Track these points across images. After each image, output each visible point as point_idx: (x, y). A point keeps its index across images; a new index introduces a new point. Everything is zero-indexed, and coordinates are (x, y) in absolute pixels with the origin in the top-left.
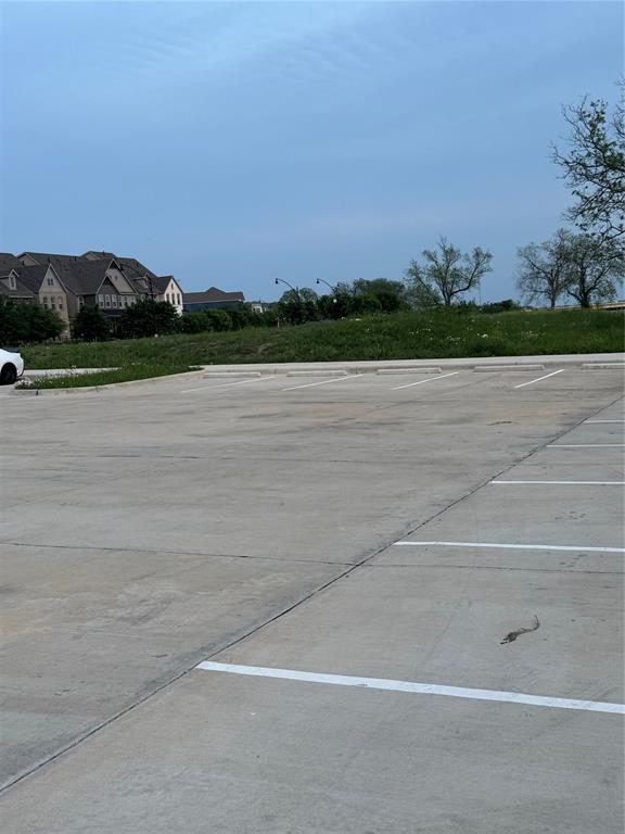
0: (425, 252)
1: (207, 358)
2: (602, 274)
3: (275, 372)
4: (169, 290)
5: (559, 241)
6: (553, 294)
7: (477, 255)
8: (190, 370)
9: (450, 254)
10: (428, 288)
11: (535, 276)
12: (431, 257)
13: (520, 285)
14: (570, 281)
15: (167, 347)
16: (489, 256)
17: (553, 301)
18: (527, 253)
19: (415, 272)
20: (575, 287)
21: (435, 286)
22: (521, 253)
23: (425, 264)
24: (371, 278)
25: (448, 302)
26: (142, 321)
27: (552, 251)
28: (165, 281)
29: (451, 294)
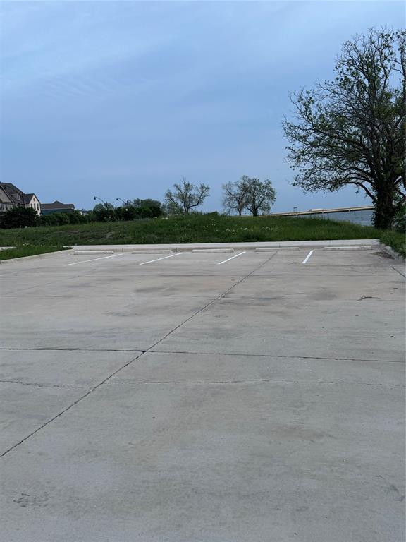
0: (175, 185)
1: (72, 241)
2: (263, 199)
3: (123, 251)
4: (32, 202)
5: (243, 181)
6: (240, 208)
7: (202, 187)
8: (64, 249)
9: (188, 186)
10: (177, 204)
11: (231, 199)
12: (178, 188)
13: (224, 204)
14: (248, 202)
15: (44, 233)
16: (208, 188)
17: (240, 212)
18: (227, 187)
19: (169, 195)
20: (250, 206)
21: (180, 203)
22: (224, 187)
23: (175, 191)
24: (144, 199)
25: (187, 212)
26: (17, 218)
27: (239, 187)
28: (30, 196)
29: (188, 208)
